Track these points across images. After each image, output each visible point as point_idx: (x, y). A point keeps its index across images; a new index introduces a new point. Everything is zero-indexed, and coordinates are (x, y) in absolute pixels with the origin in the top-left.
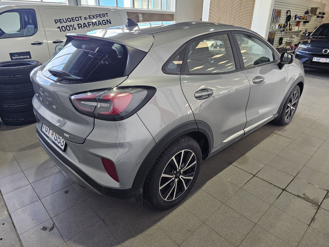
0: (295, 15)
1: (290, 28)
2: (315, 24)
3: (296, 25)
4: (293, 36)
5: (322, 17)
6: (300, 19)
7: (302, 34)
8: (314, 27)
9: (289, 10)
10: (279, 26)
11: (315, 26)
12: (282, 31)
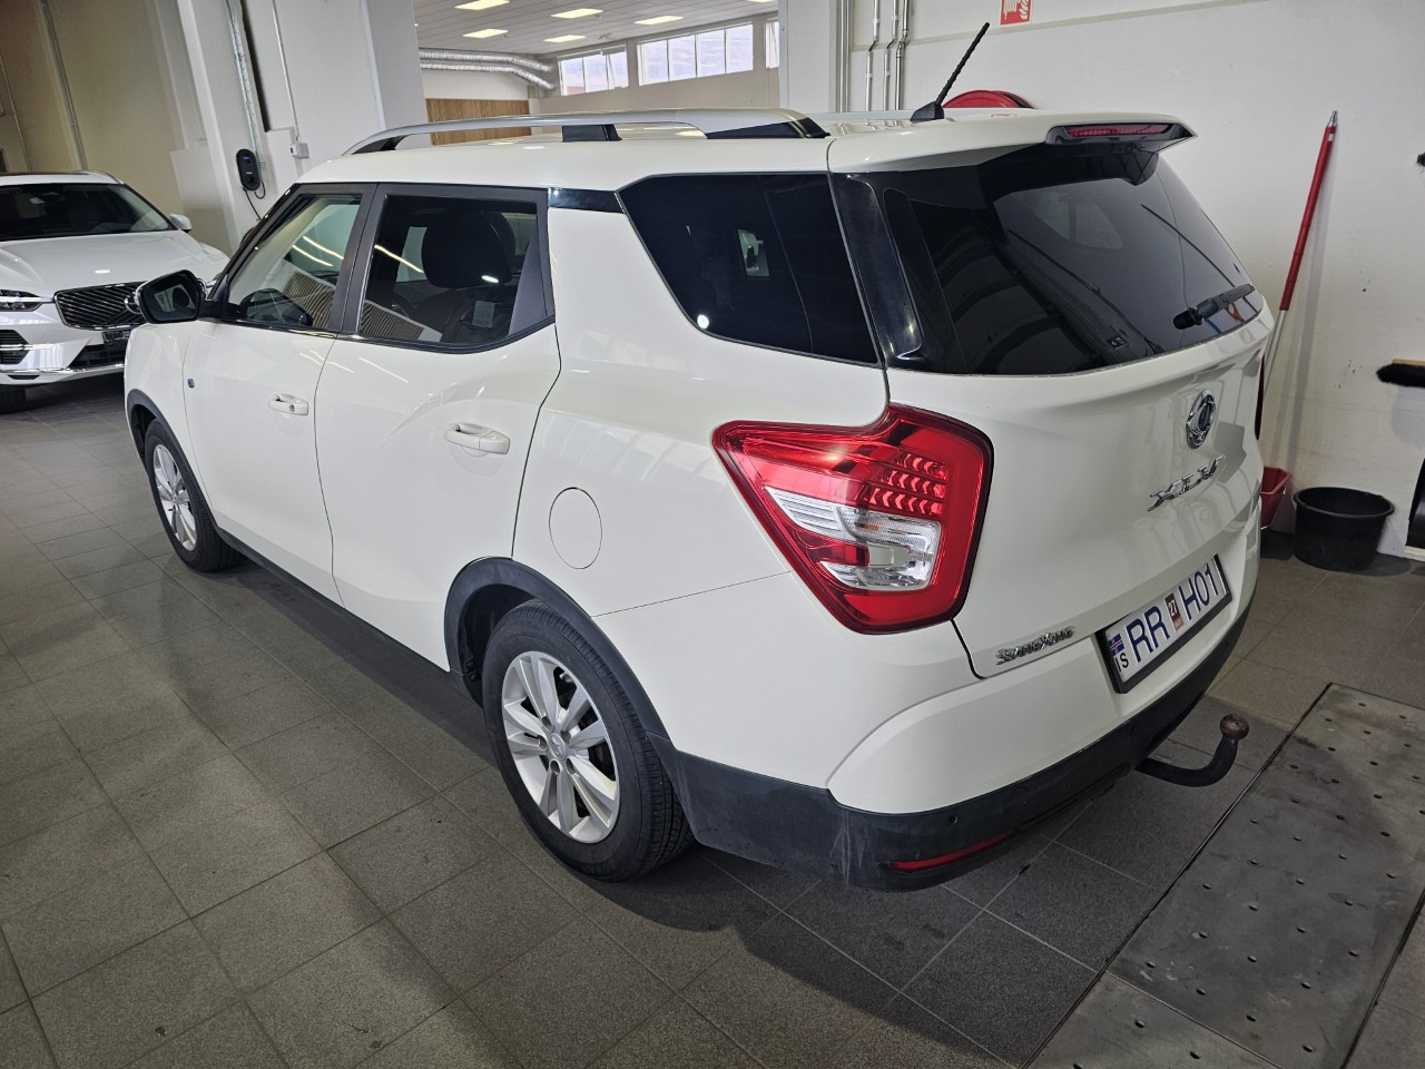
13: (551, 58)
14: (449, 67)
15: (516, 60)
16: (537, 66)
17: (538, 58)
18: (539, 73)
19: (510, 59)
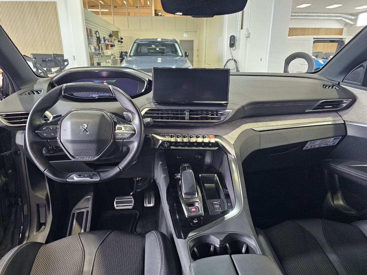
0: (103, 38)
1: (103, 52)
2: (119, 49)
3: (106, 49)
4: (108, 60)
5: (122, 42)
6: (108, 42)
7: (113, 58)
8: (119, 52)
9: (97, 30)
10: (94, 48)
11: (119, 50)
12: (98, 54)
13: (356, 15)
14: (319, 18)
15: (343, 15)
16: (350, 17)
17: (351, 14)
18: (351, 20)
19: (341, 15)
